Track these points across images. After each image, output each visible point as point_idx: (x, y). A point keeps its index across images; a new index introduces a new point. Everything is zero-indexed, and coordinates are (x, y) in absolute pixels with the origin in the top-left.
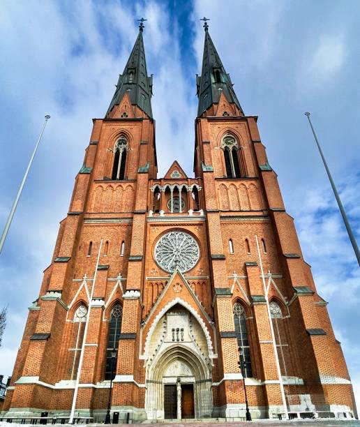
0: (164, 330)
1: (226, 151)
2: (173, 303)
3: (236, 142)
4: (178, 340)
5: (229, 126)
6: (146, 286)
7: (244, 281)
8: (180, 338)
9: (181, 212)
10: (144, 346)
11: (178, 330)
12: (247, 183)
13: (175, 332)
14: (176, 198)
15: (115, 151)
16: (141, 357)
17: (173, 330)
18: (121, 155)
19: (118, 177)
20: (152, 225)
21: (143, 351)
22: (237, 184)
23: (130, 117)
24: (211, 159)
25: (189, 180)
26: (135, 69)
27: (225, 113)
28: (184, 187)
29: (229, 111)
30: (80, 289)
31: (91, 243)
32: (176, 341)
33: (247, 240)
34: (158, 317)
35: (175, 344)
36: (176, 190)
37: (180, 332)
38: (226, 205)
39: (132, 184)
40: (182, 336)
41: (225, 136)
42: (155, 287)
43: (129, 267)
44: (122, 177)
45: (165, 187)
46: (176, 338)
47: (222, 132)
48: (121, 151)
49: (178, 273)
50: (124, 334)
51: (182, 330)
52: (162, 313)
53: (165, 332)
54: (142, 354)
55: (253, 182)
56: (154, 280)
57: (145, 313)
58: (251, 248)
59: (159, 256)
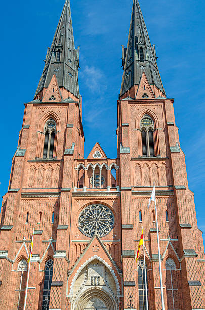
0: (85, 277)
1: (143, 131)
2: (92, 258)
3: (153, 124)
4: (95, 284)
5: (147, 107)
6: (71, 247)
8: (97, 283)
9: (101, 188)
10: (69, 288)
11: (95, 278)
12: (159, 163)
13: (93, 279)
14: (97, 175)
15: (44, 133)
16: (68, 296)
17: (92, 277)
18: (50, 135)
19: (48, 156)
20: (76, 199)
21: (69, 292)
22: (150, 163)
23: (57, 100)
25: (109, 160)
26: (62, 47)
27: (145, 94)
28: (104, 165)
29: (149, 93)
30: (21, 247)
31: (28, 213)
33: (153, 211)
34: (80, 269)
35: (93, 287)
36: (97, 168)
37: (97, 279)
38: (140, 182)
39: (59, 163)
41: (144, 117)
42: (78, 247)
44: (51, 156)
45: (88, 166)
46: (93, 282)
47: (141, 114)
48: (50, 132)
49: (97, 237)
50: (54, 282)
51: (99, 277)
52: (83, 266)
53: (86, 279)
54: (69, 294)
55: (164, 161)
56: (78, 242)
57: (70, 266)
59: (82, 224)
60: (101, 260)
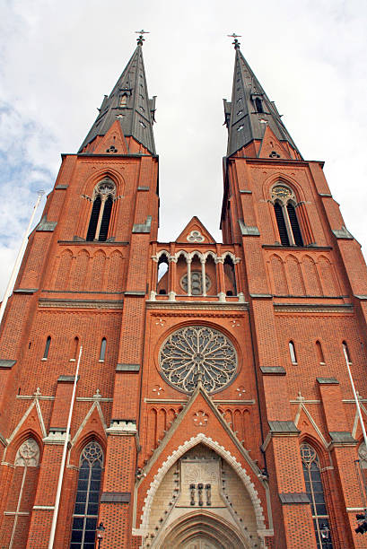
0: (175, 486)
1: (278, 206)
2: (193, 442)
3: (293, 195)
4: (201, 504)
5: (280, 171)
6: (144, 414)
7: (315, 409)
8: (204, 500)
9: (205, 295)
10: (140, 512)
11: (200, 487)
12: (315, 256)
13: (196, 491)
14: (196, 271)
15: (93, 200)
16: (135, 532)
17: (192, 487)
18: (103, 204)
19: (97, 237)
20: (154, 315)
21: (139, 522)
22: (300, 255)
23: (121, 152)
24: (254, 216)
25: (219, 247)
26: (131, 90)
27: (274, 153)
28: (210, 256)
29: (279, 152)
31: (49, 338)
32: (197, 504)
33: (318, 342)
34: (166, 465)
35: (195, 511)
36: (196, 260)
37: (204, 491)
38: (282, 287)
39: (121, 249)
40: (208, 498)
41: (275, 184)
42: (161, 415)
43: (117, 383)
44: (103, 238)
45: (177, 255)
46: (197, 500)
47: (270, 179)
48: (104, 199)
49: (202, 393)
50: (108, 492)
51: (208, 487)
52: (171, 459)
53: (177, 490)
54: (138, 527)
55: (324, 254)
56: (158, 403)
57: (142, 458)
58: (325, 354)
59: (166, 365)
60: (214, 445)
